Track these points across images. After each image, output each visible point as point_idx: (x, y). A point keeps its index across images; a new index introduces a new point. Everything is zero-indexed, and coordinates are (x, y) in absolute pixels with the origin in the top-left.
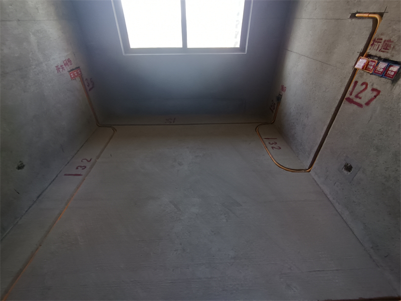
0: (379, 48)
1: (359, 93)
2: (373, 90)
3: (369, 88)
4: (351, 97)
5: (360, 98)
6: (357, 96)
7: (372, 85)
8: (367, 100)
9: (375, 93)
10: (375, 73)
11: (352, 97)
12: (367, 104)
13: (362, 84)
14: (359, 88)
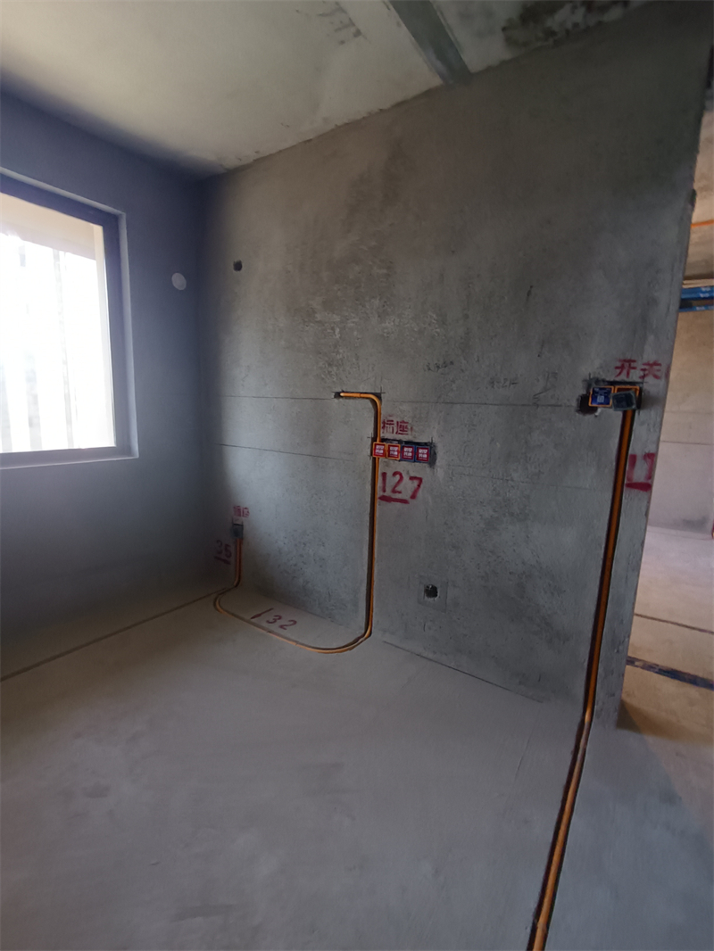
0: (395, 431)
1: (395, 487)
2: (412, 478)
3: (406, 478)
4: (385, 494)
5: (400, 492)
6: (394, 491)
7: (408, 473)
8: (410, 493)
9: (416, 483)
10: (403, 459)
11: (388, 493)
12: (413, 496)
13: (395, 474)
14: (392, 481)
